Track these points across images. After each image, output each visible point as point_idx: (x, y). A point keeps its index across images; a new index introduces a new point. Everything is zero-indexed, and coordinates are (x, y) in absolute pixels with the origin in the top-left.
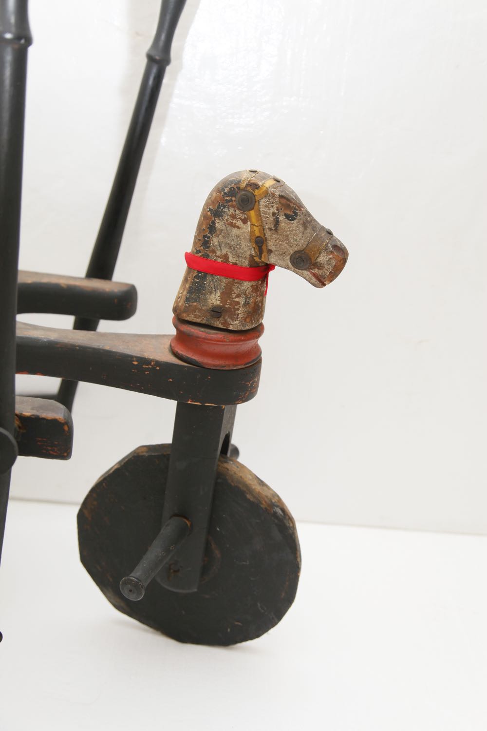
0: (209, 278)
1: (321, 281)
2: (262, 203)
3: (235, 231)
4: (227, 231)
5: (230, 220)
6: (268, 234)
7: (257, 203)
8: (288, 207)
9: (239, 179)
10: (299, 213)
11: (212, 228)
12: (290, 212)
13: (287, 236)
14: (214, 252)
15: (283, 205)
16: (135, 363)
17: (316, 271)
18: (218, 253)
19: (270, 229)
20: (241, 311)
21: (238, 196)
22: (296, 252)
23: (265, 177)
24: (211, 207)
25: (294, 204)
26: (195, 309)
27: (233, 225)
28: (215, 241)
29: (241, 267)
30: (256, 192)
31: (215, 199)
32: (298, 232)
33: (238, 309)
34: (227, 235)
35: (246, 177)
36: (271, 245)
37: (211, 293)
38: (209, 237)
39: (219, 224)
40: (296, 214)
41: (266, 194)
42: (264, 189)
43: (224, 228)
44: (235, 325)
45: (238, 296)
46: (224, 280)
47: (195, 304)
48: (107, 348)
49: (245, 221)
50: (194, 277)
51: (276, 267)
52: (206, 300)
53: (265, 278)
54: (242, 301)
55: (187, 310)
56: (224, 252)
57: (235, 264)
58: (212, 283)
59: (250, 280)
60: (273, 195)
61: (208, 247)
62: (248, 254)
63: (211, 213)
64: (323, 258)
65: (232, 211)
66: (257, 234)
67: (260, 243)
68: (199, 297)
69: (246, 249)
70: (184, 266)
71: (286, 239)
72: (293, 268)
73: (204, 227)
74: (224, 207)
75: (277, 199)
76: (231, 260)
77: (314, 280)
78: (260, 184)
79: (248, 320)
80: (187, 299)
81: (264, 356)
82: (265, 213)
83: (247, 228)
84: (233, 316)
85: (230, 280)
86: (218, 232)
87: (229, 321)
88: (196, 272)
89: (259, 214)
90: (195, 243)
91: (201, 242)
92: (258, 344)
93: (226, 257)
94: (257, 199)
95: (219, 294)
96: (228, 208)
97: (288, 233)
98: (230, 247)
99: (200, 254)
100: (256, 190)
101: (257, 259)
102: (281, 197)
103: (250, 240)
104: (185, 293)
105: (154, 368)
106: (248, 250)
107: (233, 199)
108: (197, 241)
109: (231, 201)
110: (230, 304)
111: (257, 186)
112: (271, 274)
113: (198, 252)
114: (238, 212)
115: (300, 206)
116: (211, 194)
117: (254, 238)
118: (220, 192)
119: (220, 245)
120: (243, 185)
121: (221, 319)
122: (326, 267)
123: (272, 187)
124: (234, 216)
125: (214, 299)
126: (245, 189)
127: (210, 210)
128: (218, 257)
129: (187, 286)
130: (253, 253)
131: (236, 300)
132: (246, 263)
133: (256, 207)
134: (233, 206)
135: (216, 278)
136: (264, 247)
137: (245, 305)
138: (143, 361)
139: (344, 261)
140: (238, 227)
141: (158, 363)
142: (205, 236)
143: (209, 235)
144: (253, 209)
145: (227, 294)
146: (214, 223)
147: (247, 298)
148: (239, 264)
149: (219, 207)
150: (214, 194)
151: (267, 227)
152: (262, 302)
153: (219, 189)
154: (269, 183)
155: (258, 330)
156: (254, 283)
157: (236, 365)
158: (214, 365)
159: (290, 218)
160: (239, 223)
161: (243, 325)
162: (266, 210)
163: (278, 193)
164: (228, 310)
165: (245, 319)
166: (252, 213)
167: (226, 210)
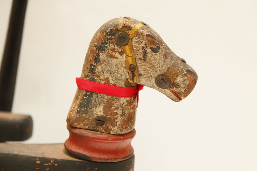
0: (95, 96)
1: (178, 97)
2: (134, 40)
3: (114, 61)
4: (108, 61)
6: (139, 62)
7: (130, 40)
8: (153, 42)
9: (117, 23)
10: (161, 47)
11: (97, 59)
12: (155, 46)
13: (152, 64)
14: (98, 76)
15: (149, 41)
16: (38, 162)
17: (174, 89)
18: (102, 77)
19: (140, 59)
20: (119, 120)
21: (117, 35)
23: (135, 22)
24: (96, 44)
25: (157, 41)
26: (84, 119)
27: (112, 57)
28: (99, 68)
29: (119, 87)
30: (130, 32)
31: (99, 38)
32: (160, 61)
33: (117, 118)
34: (109, 64)
35: (121, 22)
36: (141, 70)
37: (96, 107)
38: (94, 66)
39: (102, 56)
42: (136, 30)
43: (106, 58)
44: (115, 130)
45: (117, 108)
46: (106, 97)
47: (84, 115)
48: (16, 153)
49: (121, 53)
50: (84, 96)
51: (145, 87)
52: (92, 112)
53: (136, 95)
54: (119, 112)
55: (78, 120)
56: (106, 76)
57: (114, 85)
58: (97, 99)
59: (125, 97)
60: (142, 34)
61: (94, 73)
62: (123, 78)
63: (96, 48)
64: (179, 80)
65: (112, 46)
66: (131, 62)
67: (133, 69)
68: (87, 110)
69: (122, 73)
70: (75, 87)
71: (152, 66)
72: (157, 88)
73: (91, 58)
74: (106, 43)
75: (145, 37)
76: (112, 82)
77: (173, 96)
78: (133, 26)
79: (124, 126)
80: (78, 112)
81: (135, 153)
82: (136, 47)
84: (113, 123)
85: (110, 97)
87: (110, 127)
88: (84, 92)
89: (132, 49)
90: (84, 71)
91: (88, 70)
92: (130, 146)
93: (107, 80)
94: (131, 36)
95: (102, 107)
96: (109, 44)
97: (153, 61)
98: (111, 73)
99: (88, 78)
100: (130, 31)
101: (130, 81)
102: (148, 35)
103: (126, 67)
104: (76, 107)
105: (53, 165)
106: (124, 74)
107: (113, 37)
108: (85, 68)
110: (111, 115)
111: (130, 28)
112: (141, 93)
113: (86, 76)
114: (116, 47)
115: (162, 42)
116: (96, 34)
117: (128, 65)
118: (103, 33)
119: (103, 71)
120: (120, 27)
121: (104, 126)
122: (182, 86)
123: (141, 28)
124: (113, 50)
125: (99, 111)
126: (121, 30)
127: (95, 46)
128: (102, 80)
129: (78, 102)
130: (128, 76)
131: (116, 111)
132: (122, 84)
133: (130, 43)
134: (112, 43)
135: (100, 95)
136: (136, 72)
137: (122, 115)
138: (44, 160)
139: (195, 81)
140: (116, 58)
141: (56, 161)
142: (91, 65)
143: (95, 64)
144: (127, 44)
145: (108, 107)
146: (98, 55)
147: (123, 110)
148: (117, 85)
149: (102, 43)
150: (99, 34)
152: (134, 113)
153: (102, 31)
154: (138, 26)
155: (132, 134)
156: (128, 99)
157: (116, 159)
158: (100, 159)
159: (155, 51)
160: (117, 55)
161: (120, 130)
162: (137, 45)
163: (145, 33)
164: (109, 119)
165: (122, 126)
166: (127, 47)
167: (107, 45)
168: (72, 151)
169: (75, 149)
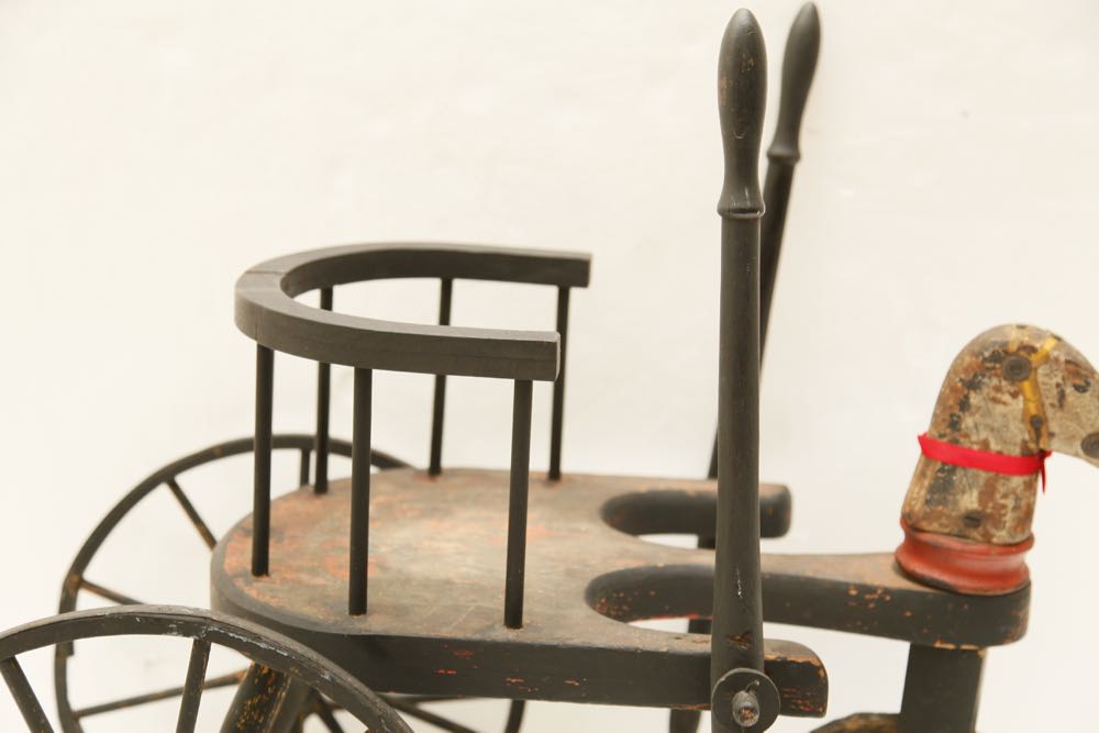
0: (960, 472)
2: (1040, 371)
3: (999, 409)
4: (988, 409)
5: (993, 394)
6: (1050, 412)
7: (1033, 373)
8: (1077, 374)
9: (1006, 339)
10: (1091, 382)
11: (964, 405)
12: (1081, 381)
13: (1077, 413)
14: (967, 436)
15: (1070, 373)
16: (853, 592)
18: (974, 438)
19: (1052, 405)
20: (1009, 518)
21: (1005, 363)
22: (1090, 436)
23: (1040, 334)
24: (963, 376)
25: (1085, 370)
26: (940, 515)
27: (995, 401)
28: (968, 422)
29: (1009, 457)
31: (970, 365)
32: (1092, 408)
33: (1005, 515)
34: (988, 413)
36: (1054, 426)
37: (964, 492)
38: (959, 417)
39: (975, 399)
40: (1088, 384)
41: (1047, 359)
42: (1044, 352)
43: (982, 404)
44: (1001, 536)
45: (1005, 496)
46: (983, 475)
47: (940, 508)
50: (939, 471)
51: (1056, 454)
52: (955, 503)
53: (1040, 467)
54: (1010, 503)
55: (927, 517)
56: (983, 436)
57: (1000, 453)
58: (964, 479)
59: (1021, 474)
60: (1057, 360)
61: (959, 430)
62: (1019, 439)
63: (963, 385)
65: (995, 381)
66: (1033, 410)
67: (1037, 424)
68: (945, 498)
69: (1016, 431)
71: (1076, 417)
72: (1085, 457)
73: (951, 402)
74: (984, 376)
75: (1063, 366)
78: (1038, 345)
79: (1019, 529)
80: (927, 502)
81: (1034, 577)
82: (1044, 384)
83: (1019, 404)
84: (998, 524)
85: (991, 474)
86: (973, 410)
87: (993, 531)
88: (939, 465)
89: (1036, 386)
91: (947, 423)
92: (1023, 563)
93: (985, 443)
94: (1034, 365)
95: (975, 494)
96: (990, 378)
97: (1079, 410)
98: (992, 430)
99: (945, 440)
100: (1033, 355)
101: (1032, 446)
102: (1068, 362)
103: (1023, 421)
104: (923, 492)
105: (881, 599)
106: (1018, 433)
107: (998, 366)
109: (994, 368)
110: (993, 508)
111: (1033, 350)
114: (1004, 383)
117: (1028, 418)
118: (977, 356)
119: (976, 426)
120: (1013, 347)
121: (981, 529)
123: (1054, 348)
124: (998, 389)
125: (969, 501)
126: (1016, 353)
127: (961, 380)
128: (972, 443)
129: (926, 483)
130: (1027, 437)
131: (1003, 501)
132: (1016, 451)
133: (1032, 377)
134: (996, 375)
135: (971, 471)
136: (1043, 430)
137: (1015, 508)
138: (865, 589)
140: (1005, 403)
141: (887, 591)
142: (952, 416)
143: (961, 414)
144: (1026, 378)
145: (987, 493)
146: (967, 397)
147: (1017, 499)
148: (1006, 452)
149: (975, 376)
150: (968, 359)
151: (1047, 402)
153: (975, 353)
154: (1049, 344)
155: (1027, 543)
156: (1026, 478)
157: (1003, 589)
158: (975, 589)
159: (1081, 389)
160: (1006, 398)
161: (1012, 536)
162: (1046, 380)
163: (1062, 358)
164: (989, 517)
165: (1015, 528)
166: (1026, 385)
167: (986, 380)
168: (917, 574)
169: (920, 568)
